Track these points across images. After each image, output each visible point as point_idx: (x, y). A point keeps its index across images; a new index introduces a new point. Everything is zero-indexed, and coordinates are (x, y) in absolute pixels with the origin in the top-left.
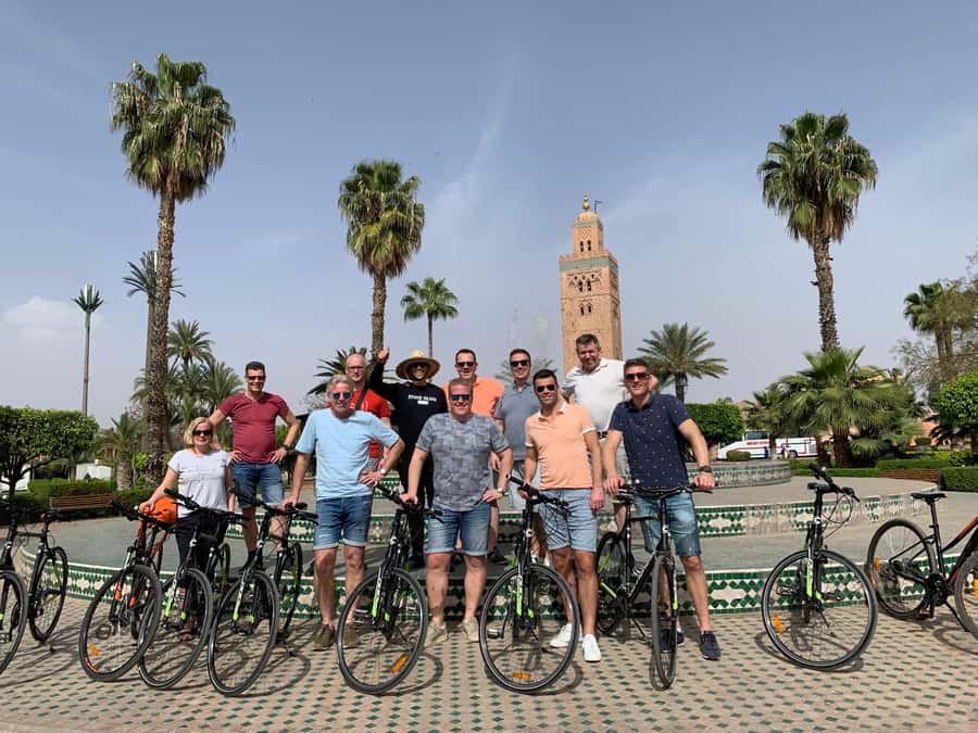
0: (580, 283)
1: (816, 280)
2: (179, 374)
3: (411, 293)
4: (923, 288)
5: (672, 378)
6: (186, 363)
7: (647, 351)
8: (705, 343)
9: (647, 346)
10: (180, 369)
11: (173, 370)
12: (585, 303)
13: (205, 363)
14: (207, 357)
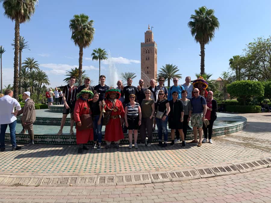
0: (146, 51)
1: (200, 54)
2: (29, 73)
3: (94, 52)
4: (234, 57)
5: (167, 79)
6: (31, 70)
7: (161, 71)
8: (177, 70)
9: (161, 70)
10: (29, 72)
11: (27, 72)
12: (148, 57)
13: (36, 70)
14: (37, 68)
